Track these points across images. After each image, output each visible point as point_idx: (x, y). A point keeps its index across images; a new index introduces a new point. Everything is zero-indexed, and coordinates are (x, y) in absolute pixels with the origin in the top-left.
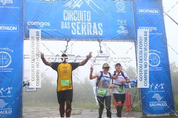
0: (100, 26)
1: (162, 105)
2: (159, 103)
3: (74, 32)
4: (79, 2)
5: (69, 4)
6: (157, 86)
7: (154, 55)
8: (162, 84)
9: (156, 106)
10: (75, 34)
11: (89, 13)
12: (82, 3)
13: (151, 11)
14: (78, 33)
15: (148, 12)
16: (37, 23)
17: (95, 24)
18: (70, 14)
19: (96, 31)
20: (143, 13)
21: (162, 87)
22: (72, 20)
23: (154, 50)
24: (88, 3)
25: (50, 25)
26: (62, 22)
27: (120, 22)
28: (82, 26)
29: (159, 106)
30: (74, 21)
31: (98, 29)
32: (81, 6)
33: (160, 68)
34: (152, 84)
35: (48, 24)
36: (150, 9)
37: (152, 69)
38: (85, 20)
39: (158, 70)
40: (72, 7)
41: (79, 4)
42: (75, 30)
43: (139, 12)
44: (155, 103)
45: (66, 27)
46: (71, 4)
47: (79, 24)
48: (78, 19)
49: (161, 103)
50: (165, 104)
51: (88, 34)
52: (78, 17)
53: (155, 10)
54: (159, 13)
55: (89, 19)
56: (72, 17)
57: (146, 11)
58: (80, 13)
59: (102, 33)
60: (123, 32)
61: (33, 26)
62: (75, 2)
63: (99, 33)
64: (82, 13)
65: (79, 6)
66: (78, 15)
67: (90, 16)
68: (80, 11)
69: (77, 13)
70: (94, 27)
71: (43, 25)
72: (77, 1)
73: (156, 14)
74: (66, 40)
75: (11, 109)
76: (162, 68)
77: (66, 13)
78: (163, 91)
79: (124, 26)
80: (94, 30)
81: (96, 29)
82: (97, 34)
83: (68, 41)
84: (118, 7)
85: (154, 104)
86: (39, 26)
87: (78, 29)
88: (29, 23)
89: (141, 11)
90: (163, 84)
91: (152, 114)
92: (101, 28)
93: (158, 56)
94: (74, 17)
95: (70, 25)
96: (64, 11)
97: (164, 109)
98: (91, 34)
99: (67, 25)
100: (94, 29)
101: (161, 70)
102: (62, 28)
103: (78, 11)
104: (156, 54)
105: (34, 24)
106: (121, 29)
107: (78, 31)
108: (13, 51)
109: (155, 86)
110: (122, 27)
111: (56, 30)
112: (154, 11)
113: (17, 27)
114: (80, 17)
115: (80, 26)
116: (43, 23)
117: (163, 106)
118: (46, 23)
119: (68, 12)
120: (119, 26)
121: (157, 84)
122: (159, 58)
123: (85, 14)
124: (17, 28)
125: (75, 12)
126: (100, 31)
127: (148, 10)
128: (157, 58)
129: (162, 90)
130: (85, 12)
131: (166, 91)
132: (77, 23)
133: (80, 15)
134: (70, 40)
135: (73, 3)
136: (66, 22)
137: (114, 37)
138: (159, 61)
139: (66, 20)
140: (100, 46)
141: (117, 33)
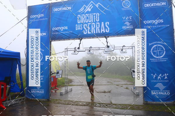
0: (107, 25)
1: (164, 93)
2: (161, 92)
3: (85, 32)
4: (90, 7)
5: (82, 9)
6: (160, 76)
7: (159, 46)
8: (165, 74)
9: (158, 94)
10: (86, 33)
11: (98, 14)
12: (92, 7)
13: (158, 4)
14: (89, 33)
15: (154, 6)
16: (59, 28)
17: (103, 23)
18: (83, 18)
19: (104, 29)
20: (150, 7)
21: (166, 77)
22: (84, 22)
23: (159, 42)
24: (97, 6)
25: (67, 28)
26: (76, 25)
27: (125, 19)
28: (92, 26)
29: (162, 94)
30: (86, 23)
31: (105, 28)
32: (91, 9)
33: (165, 59)
34: (156, 74)
35: (66, 28)
36: (157, 3)
37: (156, 60)
38: (95, 21)
39: (162, 61)
40: (84, 12)
41: (90, 8)
42: (86, 31)
43: (145, 6)
44: (157, 92)
45: (79, 29)
46: (83, 9)
47: (89, 25)
48: (89, 20)
49: (164, 92)
50: (168, 93)
51: (97, 32)
52: (89, 19)
53: (162, 2)
54: (166, 5)
55: (98, 20)
56: (84, 20)
57: (152, 5)
58: (91, 16)
59: (109, 31)
60: (128, 27)
61: (56, 30)
62: (87, 7)
63: (106, 31)
64: (92, 15)
65: (90, 10)
66: (89, 17)
67: (99, 17)
68: (91, 14)
69: (88, 16)
70: (102, 26)
71: (62, 29)
72: (88, 7)
73: (163, 6)
74: (79, 39)
75: (43, 90)
76: (167, 59)
77: (80, 17)
78: (166, 81)
79: (129, 22)
80: (102, 29)
81: (104, 27)
82: (104, 32)
83: (81, 40)
84: (124, 5)
85: (155, 92)
86: (60, 30)
87: (88, 29)
88: (54, 29)
89: (147, 5)
90: (168, 74)
91: (154, 101)
92: (108, 26)
93: (163, 47)
94: (86, 19)
95: (83, 27)
96: (78, 15)
97: (166, 97)
98: (99, 32)
99: (80, 27)
100: (102, 27)
101: (165, 61)
102: (76, 30)
103: (89, 14)
104: (162, 46)
105: (57, 29)
106: (126, 25)
107: (88, 31)
108: (43, 50)
109: (158, 76)
110: (127, 23)
111: (72, 32)
112: (161, 4)
113: (46, 32)
114: (91, 19)
115: (90, 26)
116: (62, 27)
117: (165, 95)
118: (65, 27)
119: (81, 16)
120: (125, 22)
121: (161, 74)
122: (164, 49)
123: (94, 16)
124: (46, 34)
125: (87, 16)
126: (107, 29)
127: (154, 4)
128: (162, 49)
129: (166, 79)
130: (94, 14)
131: (170, 81)
132: (88, 24)
133: (91, 17)
134: (82, 39)
135: (85, 8)
136: (79, 25)
137: (120, 33)
138: (164, 52)
139: (79, 23)
140: (106, 42)
141: (123, 29)
